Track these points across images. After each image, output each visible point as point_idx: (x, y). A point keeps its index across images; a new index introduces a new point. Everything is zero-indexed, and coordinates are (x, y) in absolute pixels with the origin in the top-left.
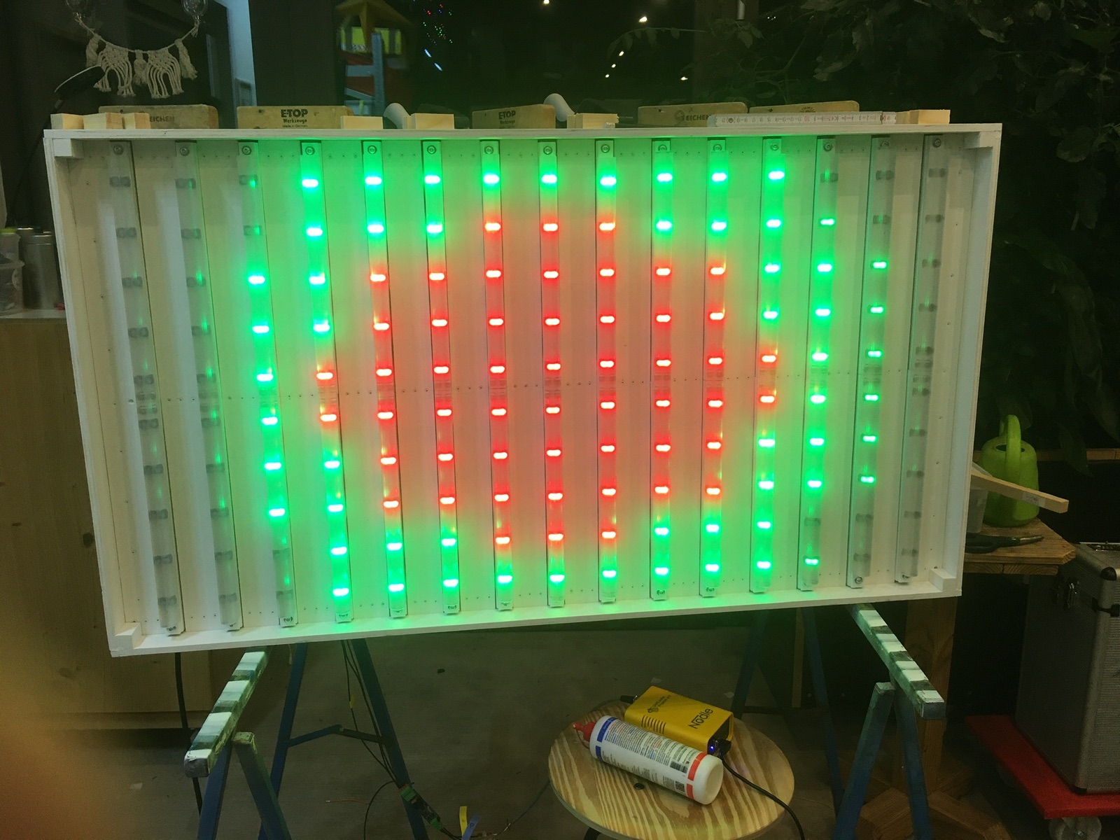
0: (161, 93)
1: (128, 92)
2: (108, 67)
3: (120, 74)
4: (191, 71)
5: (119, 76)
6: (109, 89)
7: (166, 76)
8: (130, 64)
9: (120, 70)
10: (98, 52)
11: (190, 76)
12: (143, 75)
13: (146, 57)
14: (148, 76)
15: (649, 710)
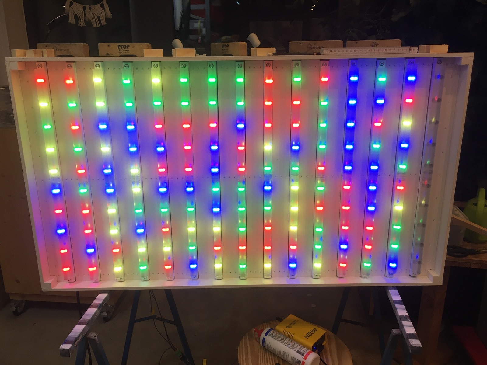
0: (97, 25)
1: (83, 24)
2: (74, 13)
3: (79, 16)
4: (109, 15)
5: (79, 17)
6: (74, 23)
7: (99, 17)
8: (83, 12)
9: (79, 14)
10: (70, 6)
11: (109, 17)
12: (89, 17)
13: (90, 9)
14: (91, 17)
15: (287, 327)
